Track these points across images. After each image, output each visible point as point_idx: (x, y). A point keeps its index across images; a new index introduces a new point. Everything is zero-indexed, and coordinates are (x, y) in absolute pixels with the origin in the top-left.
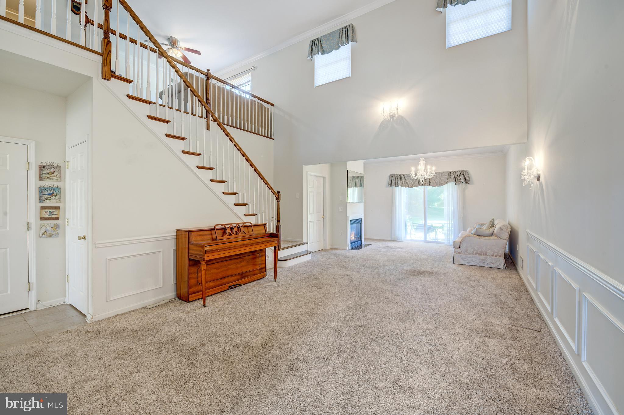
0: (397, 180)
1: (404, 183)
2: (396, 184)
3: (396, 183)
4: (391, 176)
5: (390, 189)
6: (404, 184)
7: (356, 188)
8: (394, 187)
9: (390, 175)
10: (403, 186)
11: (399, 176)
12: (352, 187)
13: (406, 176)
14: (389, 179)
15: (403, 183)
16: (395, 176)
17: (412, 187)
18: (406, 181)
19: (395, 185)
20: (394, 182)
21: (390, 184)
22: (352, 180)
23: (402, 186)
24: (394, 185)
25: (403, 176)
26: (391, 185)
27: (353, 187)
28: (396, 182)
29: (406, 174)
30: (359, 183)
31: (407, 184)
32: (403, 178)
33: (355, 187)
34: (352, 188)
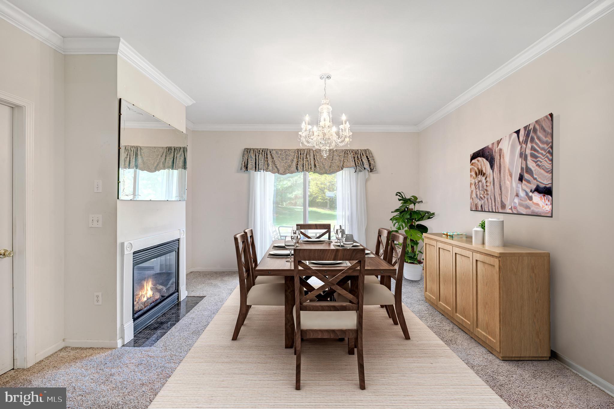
0: (257, 159)
1: (270, 165)
2: (256, 167)
3: (256, 165)
4: (247, 151)
5: (245, 175)
6: (270, 168)
7: (176, 172)
8: (252, 172)
9: (245, 149)
10: (269, 171)
11: (261, 151)
12: (164, 168)
13: (274, 152)
14: (243, 156)
15: (268, 165)
16: (254, 151)
17: (284, 173)
18: (274, 162)
19: (254, 168)
20: (251, 164)
21: (245, 166)
22: (165, 154)
23: (267, 170)
24: (251, 169)
25: (269, 152)
26: (247, 168)
27: (168, 168)
28: (256, 163)
29: (275, 150)
30: (179, 161)
31: (276, 167)
32: (269, 156)
33: (172, 168)
34: (166, 171)
